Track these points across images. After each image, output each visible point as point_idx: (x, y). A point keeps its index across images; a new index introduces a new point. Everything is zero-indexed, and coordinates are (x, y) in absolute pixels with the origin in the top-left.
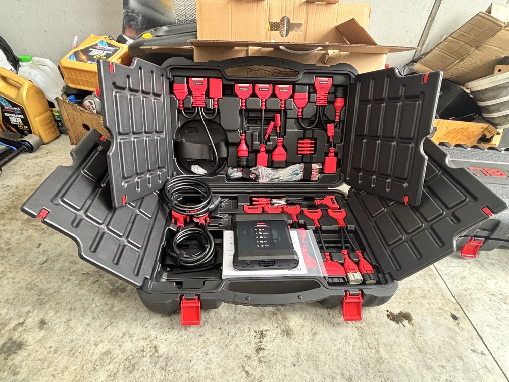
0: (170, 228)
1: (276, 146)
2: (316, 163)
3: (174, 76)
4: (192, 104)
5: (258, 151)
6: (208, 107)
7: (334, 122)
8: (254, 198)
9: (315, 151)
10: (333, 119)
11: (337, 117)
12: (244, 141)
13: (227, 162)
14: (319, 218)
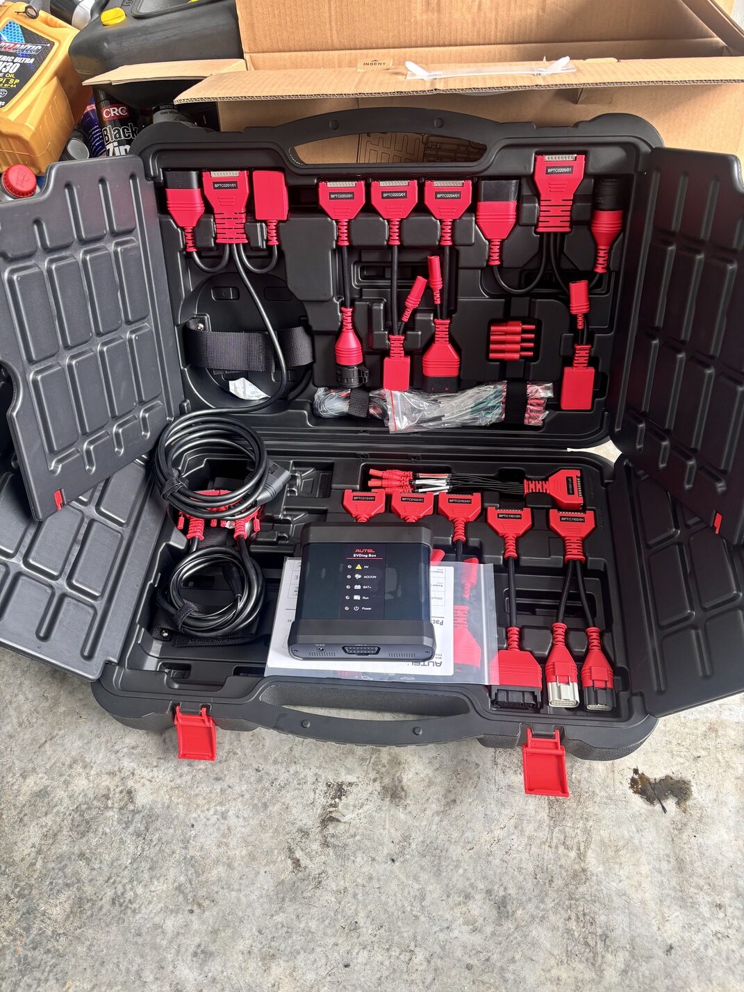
0: (171, 543)
1: (431, 340)
2: (538, 381)
3: (165, 170)
4: (215, 238)
5: (386, 353)
6: (253, 244)
7: (588, 275)
8: (372, 472)
9: (536, 350)
10: (588, 268)
11: (601, 261)
12: (350, 326)
13: (312, 374)
14: (521, 533)
